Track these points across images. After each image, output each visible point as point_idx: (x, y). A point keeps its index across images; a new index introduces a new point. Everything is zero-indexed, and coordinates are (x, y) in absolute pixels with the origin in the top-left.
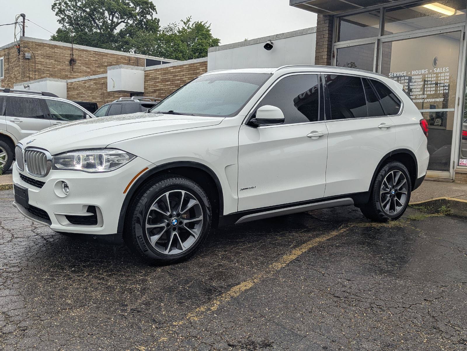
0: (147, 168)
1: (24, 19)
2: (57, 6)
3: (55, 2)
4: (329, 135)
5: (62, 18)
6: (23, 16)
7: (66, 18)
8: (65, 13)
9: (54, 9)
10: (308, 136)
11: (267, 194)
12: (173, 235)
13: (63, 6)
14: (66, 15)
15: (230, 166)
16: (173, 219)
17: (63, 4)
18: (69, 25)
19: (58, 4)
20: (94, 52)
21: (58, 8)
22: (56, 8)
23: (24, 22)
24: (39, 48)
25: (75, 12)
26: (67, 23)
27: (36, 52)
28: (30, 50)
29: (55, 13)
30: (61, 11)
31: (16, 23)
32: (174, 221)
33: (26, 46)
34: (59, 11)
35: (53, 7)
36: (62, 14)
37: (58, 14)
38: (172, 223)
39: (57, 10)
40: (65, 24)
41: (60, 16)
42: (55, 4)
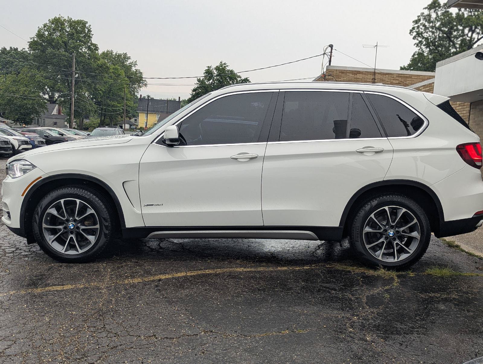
0: (41, 177)
1: (332, 49)
2: (415, 29)
3: (413, 26)
4: (264, 158)
5: (419, 41)
6: (331, 46)
7: (423, 40)
8: (422, 36)
9: (412, 33)
10: (231, 157)
11: (177, 213)
12: (69, 238)
13: (421, 29)
14: (423, 38)
15: (130, 181)
16: (70, 223)
17: (421, 27)
18: (425, 48)
19: (416, 28)
20: (397, 75)
21: (416, 32)
22: (415, 32)
23: (331, 52)
24: (342, 75)
25: (433, 33)
26: (424, 45)
27: (339, 79)
28: (334, 78)
29: (413, 37)
30: (419, 34)
31: (324, 54)
32: (71, 225)
33: (331, 74)
34: (416, 35)
35: (411, 31)
36: (420, 37)
37: (416, 37)
38: (69, 227)
39: (415, 34)
40: (422, 47)
41: (417, 39)
42: (413, 28)
